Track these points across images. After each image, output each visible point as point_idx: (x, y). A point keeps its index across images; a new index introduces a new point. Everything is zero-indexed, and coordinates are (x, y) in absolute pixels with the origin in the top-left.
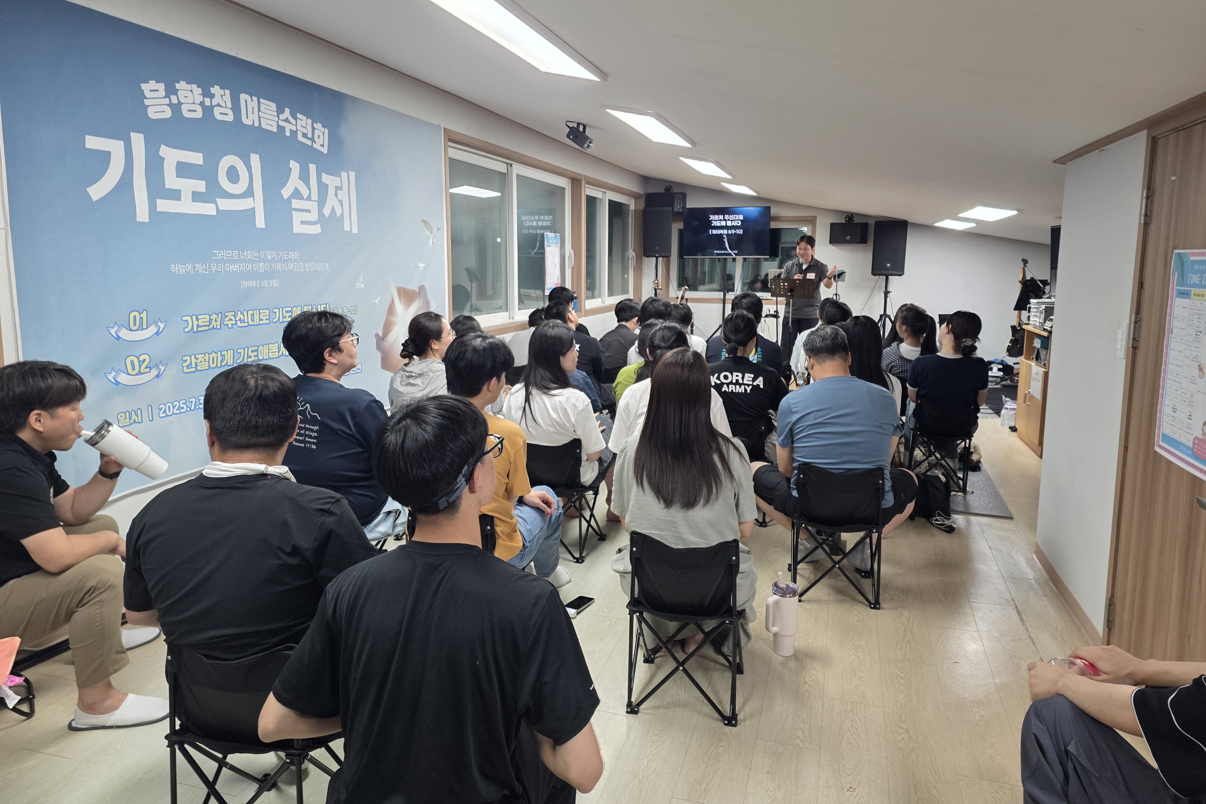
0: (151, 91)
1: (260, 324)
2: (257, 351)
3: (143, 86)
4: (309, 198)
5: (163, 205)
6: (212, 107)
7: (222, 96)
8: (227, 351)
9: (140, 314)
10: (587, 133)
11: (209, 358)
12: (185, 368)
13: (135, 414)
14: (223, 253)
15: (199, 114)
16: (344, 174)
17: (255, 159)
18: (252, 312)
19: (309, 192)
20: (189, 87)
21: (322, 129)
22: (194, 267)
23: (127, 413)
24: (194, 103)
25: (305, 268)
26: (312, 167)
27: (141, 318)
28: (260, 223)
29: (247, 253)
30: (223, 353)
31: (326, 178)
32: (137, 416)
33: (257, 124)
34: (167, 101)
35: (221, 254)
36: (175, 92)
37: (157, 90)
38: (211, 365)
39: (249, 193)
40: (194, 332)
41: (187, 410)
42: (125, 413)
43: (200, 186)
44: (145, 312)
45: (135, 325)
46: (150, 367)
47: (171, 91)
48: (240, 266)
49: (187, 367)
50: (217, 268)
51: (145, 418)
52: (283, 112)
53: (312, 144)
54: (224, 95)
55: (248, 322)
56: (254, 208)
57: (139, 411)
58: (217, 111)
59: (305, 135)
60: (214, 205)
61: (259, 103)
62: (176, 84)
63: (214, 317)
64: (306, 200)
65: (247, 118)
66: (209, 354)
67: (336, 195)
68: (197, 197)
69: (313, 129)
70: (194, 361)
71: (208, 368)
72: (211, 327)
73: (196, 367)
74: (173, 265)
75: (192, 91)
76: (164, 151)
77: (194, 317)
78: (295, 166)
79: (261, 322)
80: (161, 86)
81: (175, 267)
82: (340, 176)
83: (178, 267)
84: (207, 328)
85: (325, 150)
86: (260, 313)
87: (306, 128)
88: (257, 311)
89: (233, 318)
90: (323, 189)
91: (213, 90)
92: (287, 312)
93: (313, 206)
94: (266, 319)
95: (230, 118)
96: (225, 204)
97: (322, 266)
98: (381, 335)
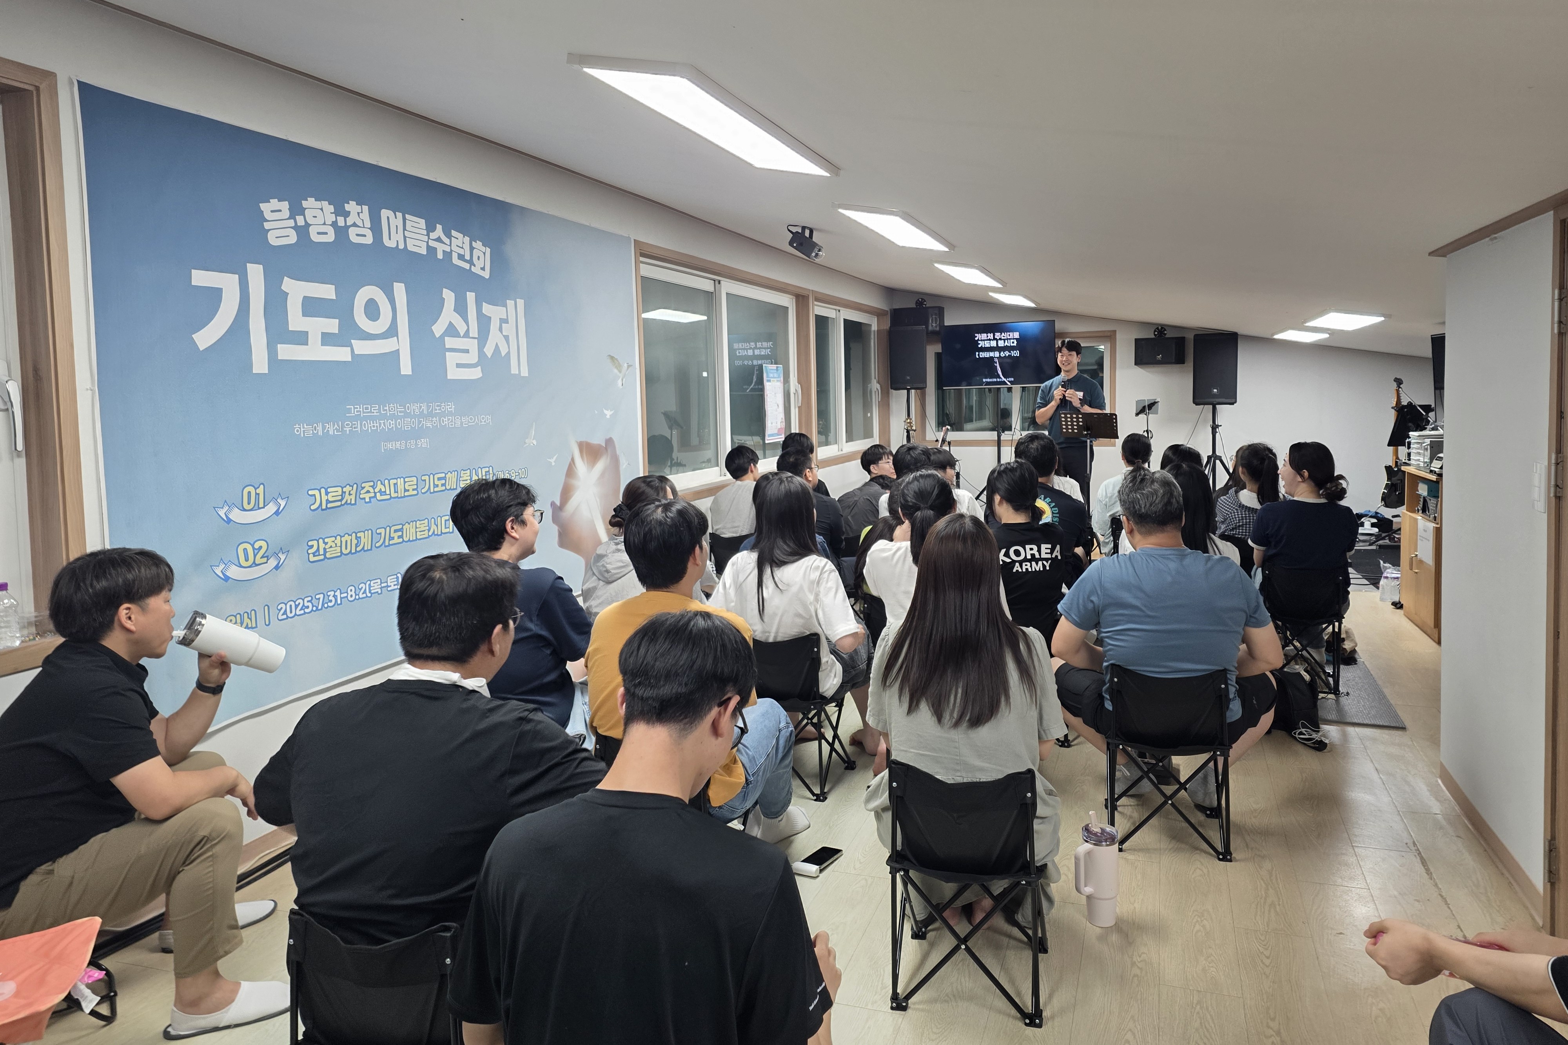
0: (272, 211)
1: (405, 496)
2: (401, 530)
3: (263, 206)
4: (467, 335)
5: (286, 352)
6: (347, 228)
7: (358, 213)
8: (364, 532)
9: (256, 489)
10: (816, 238)
11: (341, 541)
12: (311, 556)
13: (248, 618)
14: (360, 408)
15: (330, 237)
16: (510, 303)
17: (399, 289)
18: (395, 481)
19: (466, 328)
20: (318, 204)
21: (483, 249)
22: (324, 428)
23: (238, 616)
24: (324, 224)
25: (462, 423)
26: (471, 296)
27: (257, 494)
28: (406, 368)
29: (389, 407)
30: (358, 535)
31: (487, 309)
32: (251, 619)
33: (401, 246)
34: (291, 223)
35: (355, 410)
36: (302, 212)
37: (280, 211)
38: (344, 551)
39: (392, 331)
40: (323, 510)
41: (312, 610)
42: (235, 617)
43: (332, 325)
44: (262, 486)
45: (249, 504)
46: (267, 557)
47: (296, 210)
48: (380, 424)
49: (314, 554)
50: (351, 427)
51: (261, 622)
52: (433, 229)
53: (470, 267)
54: (362, 212)
55: (390, 494)
56: (399, 350)
57: (253, 612)
58: (352, 232)
59: (461, 257)
60: (349, 348)
61: (404, 219)
62: (303, 202)
63: (347, 489)
64: (463, 337)
65: (390, 239)
66: (341, 537)
67: (501, 330)
68: (327, 339)
69: (472, 249)
70: (322, 546)
71: (339, 554)
72: (343, 502)
73: (325, 554)
74: (297, 426)
75: (322, 209)
76: (288, 284)
77: (323, 491)
78: (449, 296)
79: (407, 494)
80: (285, 206)
81: (300, 428)
82: (505, 306)
83: (304, 428)
84: (339, 504)
85: (486, 274)
86: (405, 482)
87: (462, 248)
88: (402, 479)
89: (371, 490)
90: (484, 322)
91: (347, 207)
92: (439, 479)
93: (472, 345)
94: (413, 490)
95: (369, 240)
96: (362, 347)
97: (483, 418)
98: (558, 503)
